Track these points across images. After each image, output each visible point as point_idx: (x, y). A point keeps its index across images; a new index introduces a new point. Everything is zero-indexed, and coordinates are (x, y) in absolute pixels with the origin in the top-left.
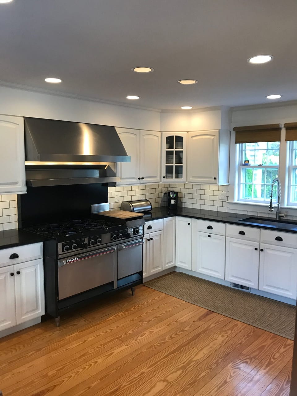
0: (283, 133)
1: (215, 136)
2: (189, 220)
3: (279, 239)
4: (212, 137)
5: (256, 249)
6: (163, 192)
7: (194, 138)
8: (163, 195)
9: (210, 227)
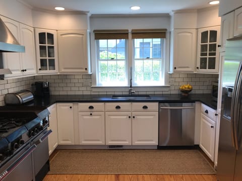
0: (130, 36)
1: (83, 35)
2: (71, 104)
3: (145, 107)
4: (81, 36)
5: (130, 117)
6: (31, 84)
7: (63, 36)
8: (31, 86)
9: (91, 107)
